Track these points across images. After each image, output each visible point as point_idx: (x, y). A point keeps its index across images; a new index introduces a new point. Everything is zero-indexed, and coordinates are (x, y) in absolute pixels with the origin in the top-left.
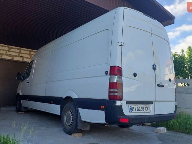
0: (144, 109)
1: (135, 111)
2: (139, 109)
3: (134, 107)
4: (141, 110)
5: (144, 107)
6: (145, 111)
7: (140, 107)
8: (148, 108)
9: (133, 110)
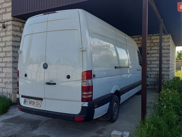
0: (35, 103)
1: (27, 104)
2: (30, 103)
3: (27, 100)
4: (32, 103)
5: (36, 102)
6: (35, 105)
7: (32, 101)
8: (39, 103)
9: (26, 102)
